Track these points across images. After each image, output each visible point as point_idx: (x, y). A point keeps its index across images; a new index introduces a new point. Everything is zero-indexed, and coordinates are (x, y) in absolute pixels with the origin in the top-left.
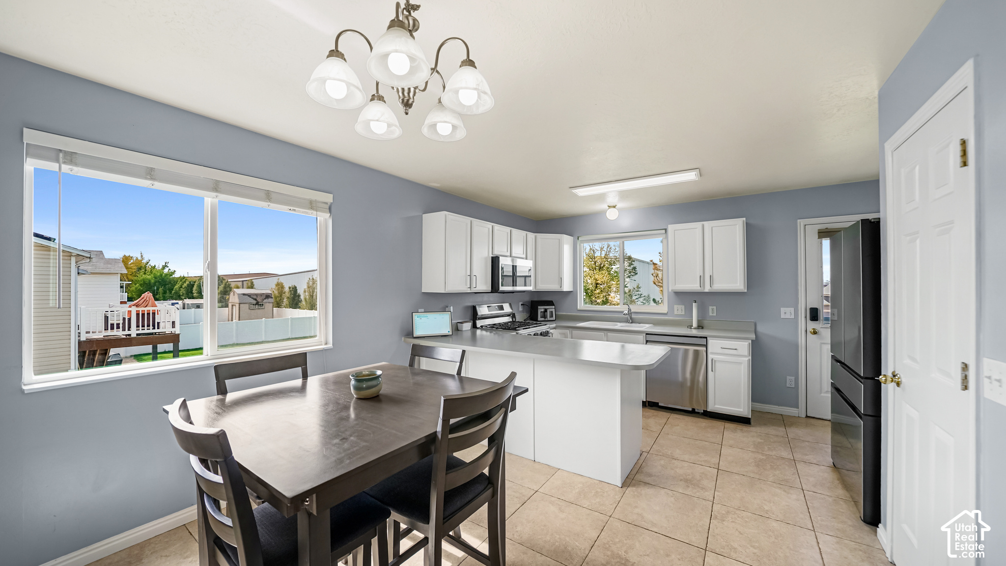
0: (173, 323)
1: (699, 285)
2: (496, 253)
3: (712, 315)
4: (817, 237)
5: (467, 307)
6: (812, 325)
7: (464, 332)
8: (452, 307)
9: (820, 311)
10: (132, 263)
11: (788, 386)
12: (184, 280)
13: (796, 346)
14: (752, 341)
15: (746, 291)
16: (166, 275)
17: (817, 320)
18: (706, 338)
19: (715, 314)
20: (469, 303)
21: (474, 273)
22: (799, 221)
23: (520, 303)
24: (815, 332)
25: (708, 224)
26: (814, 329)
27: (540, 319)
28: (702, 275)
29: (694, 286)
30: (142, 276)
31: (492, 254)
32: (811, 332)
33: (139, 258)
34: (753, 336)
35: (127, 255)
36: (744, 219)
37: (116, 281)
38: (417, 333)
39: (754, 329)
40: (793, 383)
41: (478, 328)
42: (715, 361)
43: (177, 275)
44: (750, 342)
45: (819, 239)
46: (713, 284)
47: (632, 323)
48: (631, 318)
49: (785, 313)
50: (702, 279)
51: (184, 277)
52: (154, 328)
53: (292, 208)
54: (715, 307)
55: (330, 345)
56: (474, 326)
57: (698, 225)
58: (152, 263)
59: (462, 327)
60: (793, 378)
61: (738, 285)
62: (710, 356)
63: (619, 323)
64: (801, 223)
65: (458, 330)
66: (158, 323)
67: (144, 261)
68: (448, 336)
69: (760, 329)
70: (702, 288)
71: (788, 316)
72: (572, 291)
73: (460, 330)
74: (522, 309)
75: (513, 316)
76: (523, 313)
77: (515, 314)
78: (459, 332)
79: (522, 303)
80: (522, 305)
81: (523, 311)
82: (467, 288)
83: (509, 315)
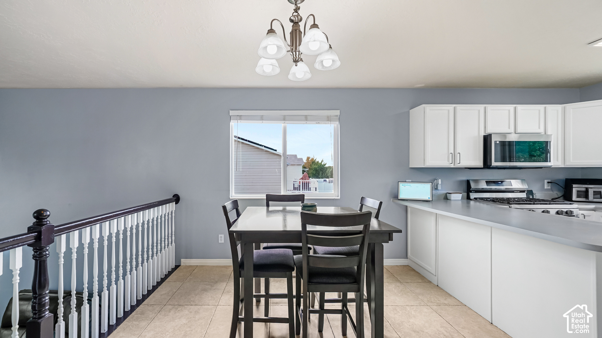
0: (316, 188)
5: (461, 182)
7: (452, 202)
8: (440, 180)
10: (310, 160)
12: (330, 168)
16: (323, 165)
20: (464, 177)
21: (458, 150)
23: (546, 181)
27: (575, 198)
30: (314, 166)
31: (485, 133)
33: (313, 158)
35: (308, 156)
37: (301, 169)
38: (401, 196)
41: (471, 200)
43: (326, 166)
51: (330, 167)
52: (308, 191)
53: (317, 122)
55: (339, 197)
56: (468, 198)
58: (317, 160)
59: (450, 197)
65: (448, 199)
66: (310, 188)
67: (315, 159)
68: (429, 201)
73: (448, 198)
74: (549, 188)
75: (530, 192)
76: (552, 191)
77: (532, 191)
78: (448, 200)
79: (549, 181)
80: (548, 182)
81: (551, 190)
82: (449, 164)
83: (523, 191)
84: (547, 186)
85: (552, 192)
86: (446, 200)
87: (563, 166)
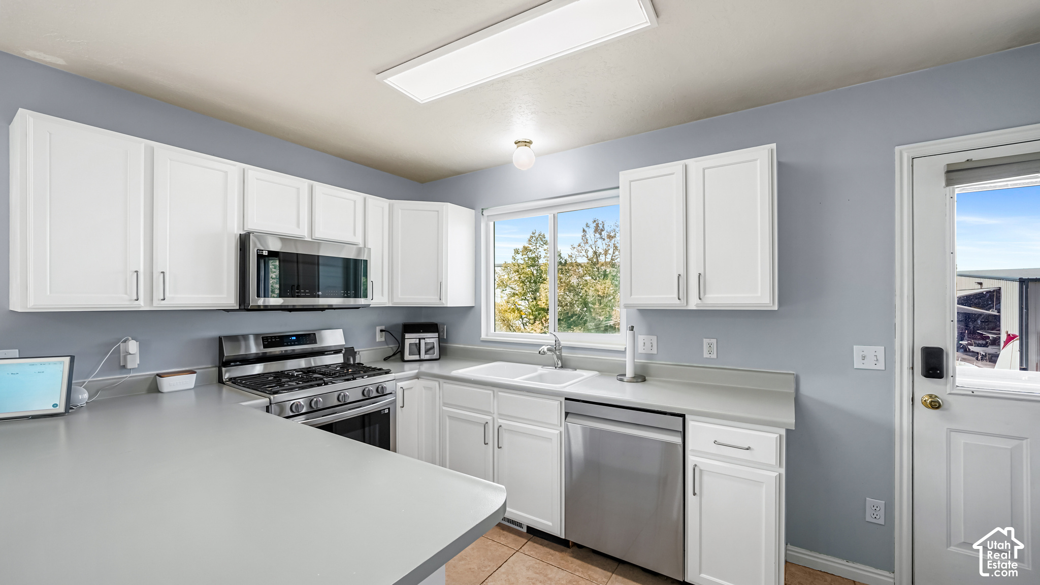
1: (676, 296)
2: (251, 226)
3: (708, 356)
4: (944, 184)
5: (206, 340)
6: (928, 387)
7: (170, 398)
8: (133, 344)
9: (947, 355)
11: (868, 519)
13: (889, 433)
14: (788, 431)
15: (776, 308)
17: (940, 376)
18: (683, 416)
19: (714, 356)
22: (897, 149)
23: (378, 329)
24: (935, 404)
25: (695, 164)
26: (931, 396)
27: (407, 357)
28: (682, 272)
29: (667, 298)
32: (924, 403)
34: (790, 419)
36: (774, 146)
39: (792, 391)
40: (882, 513)
41: (227, 383)
42: (701, 471)
44: (783, 432)
45: (948, 188)
46: (705, 294)
47: (562, 367)
48: (560, 358)
49: (864, 358)
50: (682, 281)
54: (714, 341)
56: (221, 380)
57: (676, 167)
60: (882, 503)
61: (759, 294)
62: (691, 460)
63: (539, 367)
64: (903, 153)
69: (807, 389)
70: (683, 301)
71: (869, 364)
72: (473, 307)
73: (160, 390)
74: (383, 339)
75: (350, 352)
76: (388, 345)
77: (354, 349)
78: (160, 394)
79: (383, 328)
80: (382, 331)
81: (386, 342)
82: (131, 300)
83: (337, 352)
84: (380, 337)
85: (387, 347)
86: (154, 395)
87: (390, 305)
